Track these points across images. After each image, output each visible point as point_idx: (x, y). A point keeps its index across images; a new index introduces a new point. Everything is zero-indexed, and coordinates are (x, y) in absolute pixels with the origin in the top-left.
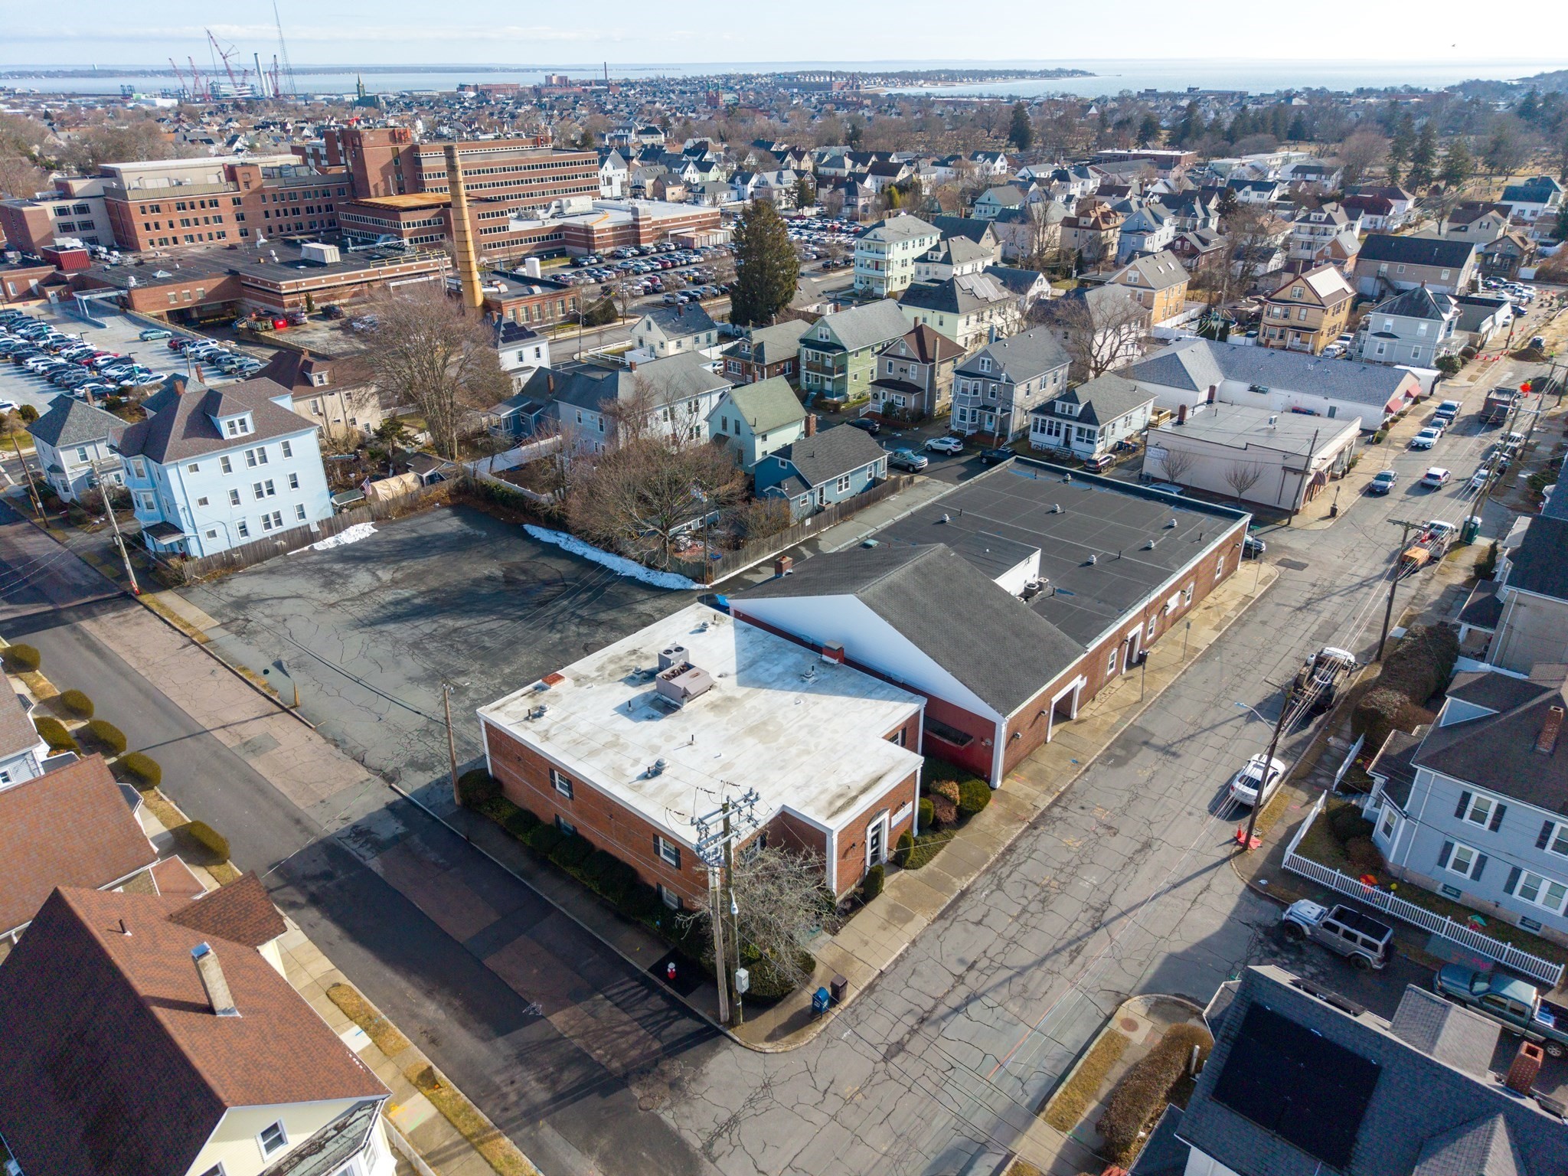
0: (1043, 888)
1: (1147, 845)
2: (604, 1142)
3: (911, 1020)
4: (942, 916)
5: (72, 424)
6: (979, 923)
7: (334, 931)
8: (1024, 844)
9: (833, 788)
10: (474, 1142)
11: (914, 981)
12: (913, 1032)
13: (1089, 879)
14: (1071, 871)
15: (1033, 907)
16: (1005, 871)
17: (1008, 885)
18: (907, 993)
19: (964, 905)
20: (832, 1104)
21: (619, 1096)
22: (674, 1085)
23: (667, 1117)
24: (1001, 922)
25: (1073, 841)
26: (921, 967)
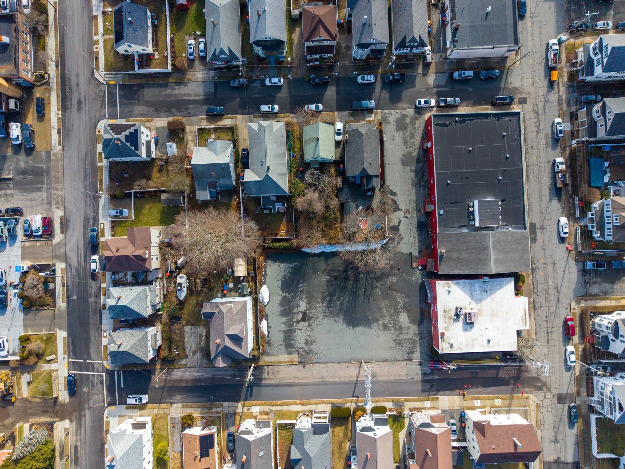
0: (545, 290)
1: (554, 264)
2: (525, 385)
3: (546, 335)
4: (534, 310)
5: (138, 354)
6: (541, 307)
7: (449, 392)
8: (534, 281)
9: (521, 319)
10: (511, 398)
11: (541, 327)
12: (548, 336)
13: (551, 281)
14: (546, 282)
15: (547, 296)
16: (536, 290)
17: (539, 294)
18: (542, 330)
19: (536, 304)
20: (547, 356)
21: (521, 379)
22: (526, 371)
23: (529, 376)
24: (544, 304)
25: (542, 273)
26: (540, 323)
